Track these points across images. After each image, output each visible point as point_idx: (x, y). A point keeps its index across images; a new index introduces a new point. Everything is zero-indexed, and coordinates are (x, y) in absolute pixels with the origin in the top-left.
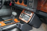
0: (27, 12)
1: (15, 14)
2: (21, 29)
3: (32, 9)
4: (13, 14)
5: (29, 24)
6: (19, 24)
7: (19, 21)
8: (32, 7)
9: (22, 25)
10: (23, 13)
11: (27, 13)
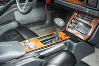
0: (84, 16)
1: (62, 23)
2: (72, 52)
3: (97, 12)
4: (57, 23)
5: (88, 43)
6: (70, 42)
7: (69, 37)
8: (96, 7)
9: (76, 44)
10: (74, 19)
11: (83, 18)
